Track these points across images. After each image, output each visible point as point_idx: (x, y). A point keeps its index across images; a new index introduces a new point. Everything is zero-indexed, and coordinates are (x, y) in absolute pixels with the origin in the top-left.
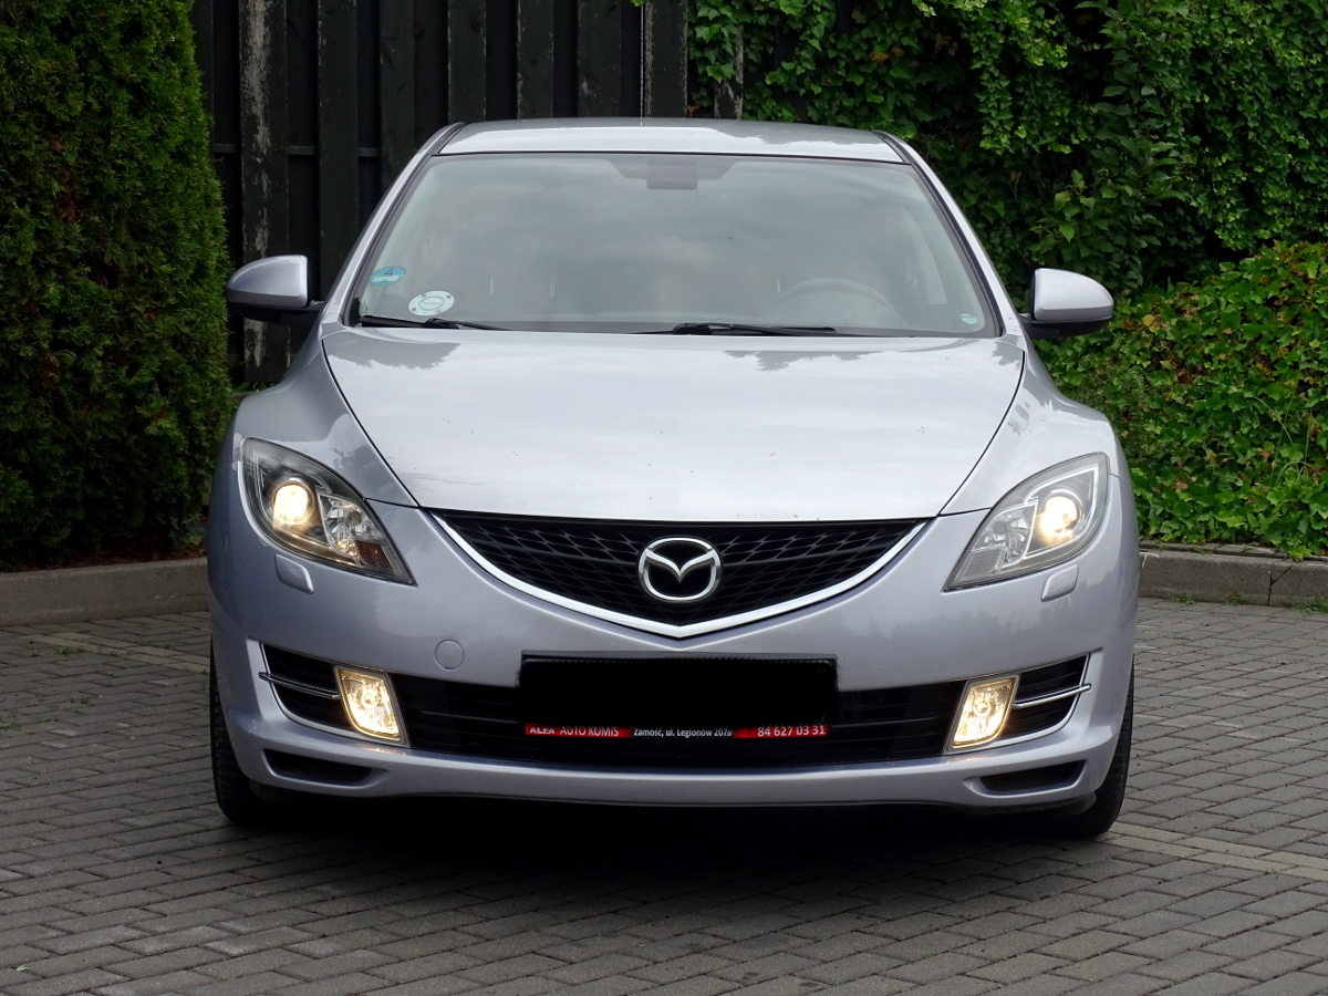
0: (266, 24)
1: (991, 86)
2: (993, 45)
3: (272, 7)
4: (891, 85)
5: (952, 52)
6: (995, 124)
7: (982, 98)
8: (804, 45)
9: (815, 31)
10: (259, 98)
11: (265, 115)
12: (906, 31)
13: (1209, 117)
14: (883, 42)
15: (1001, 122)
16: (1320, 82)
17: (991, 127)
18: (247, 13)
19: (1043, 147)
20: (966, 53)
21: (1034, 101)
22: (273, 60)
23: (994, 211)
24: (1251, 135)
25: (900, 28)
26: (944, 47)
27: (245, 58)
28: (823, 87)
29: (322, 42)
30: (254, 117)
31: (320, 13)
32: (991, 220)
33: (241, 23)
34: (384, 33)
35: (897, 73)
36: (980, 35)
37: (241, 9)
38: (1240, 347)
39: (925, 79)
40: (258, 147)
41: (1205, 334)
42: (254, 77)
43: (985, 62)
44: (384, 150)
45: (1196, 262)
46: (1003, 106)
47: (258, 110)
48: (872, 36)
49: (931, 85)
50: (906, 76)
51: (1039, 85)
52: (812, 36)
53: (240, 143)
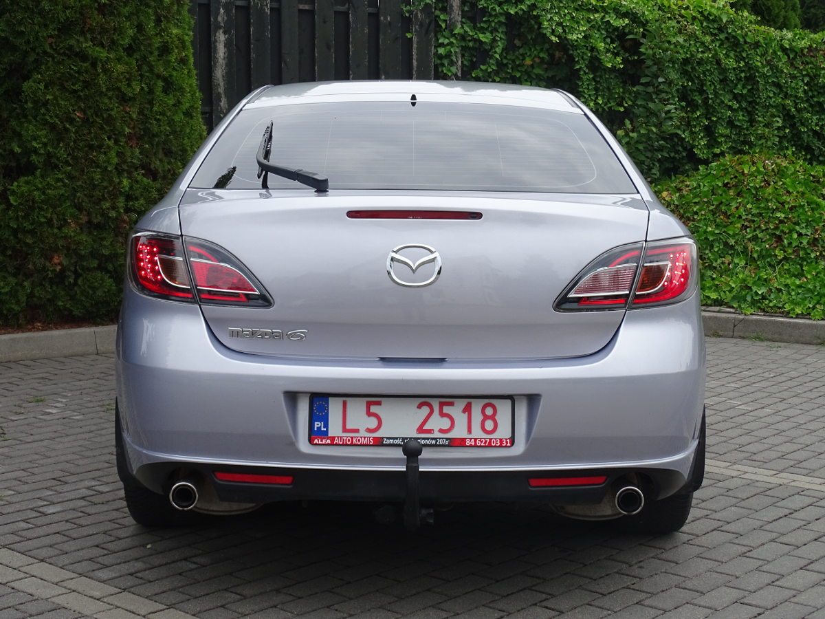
0: (225, 47)
1: (584, 77)
2: (585, 57)
3: (228, 38)
4: (534, 77)
5: (564, 60)
6: (587, 96)
7: (580, 84)
8: (492, 57)
9: (497, 50)
10: (222, 84)
11: (225, 92)
12: (542, 50)
13: (689, 93)
14: (530, 55)
15: (590, 95)
16: (743, 75)
17: (585, 98)
18: (216, 41)
19: (610, 108)
20: (571, 59)
21: (605, 85)
22: (229, 64)
24: (710, 101)
25: (538, 48)
26: (560, 58)
27: (215, 64)
28: (500, 78)
29: (253, 55)
30: (219, 94)
31: (252, 41)
33: (212, 46)
34: (283, 51)
35: (537, 71)
36: (579, 51)
37: (213, 39)
38: (712, 208)
39: (550, 74)
40: (221, 109)
41: (694, 201)
42: (219, 73)
43: (581, 65)
45: (684, 165)
46: (590, 87)
47: (221, 90)
48: (524, 52)
49: (553, 77)
50: (541, 72)
51: (607, 76)
52: (496, 52)
53: (212, 106)
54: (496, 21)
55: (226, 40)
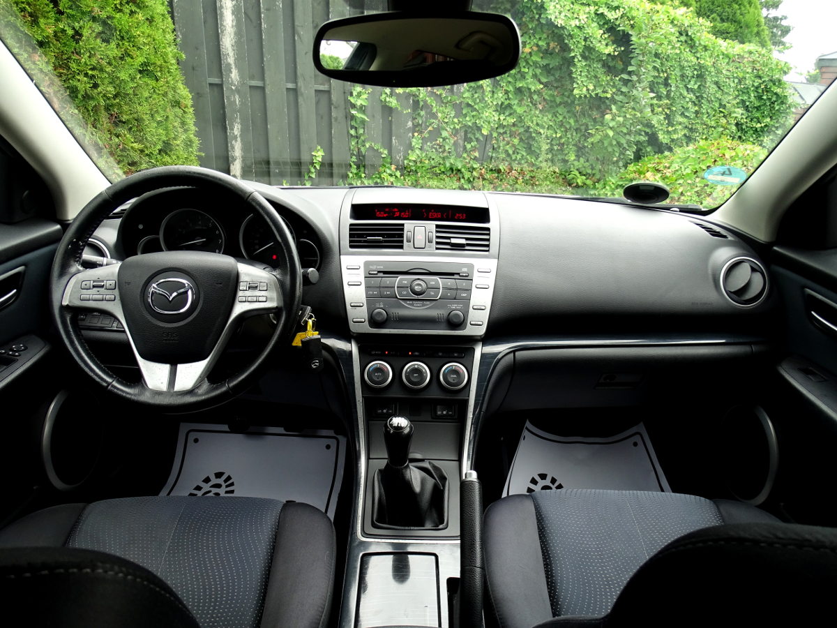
0: (233, 13)
1: (579, 65)
2: (579, 46)
3: (235, 5)
4: (532, 64)
5: (557, 51)
6: (579, 82)
7: (574, 70)
10: (231, 54)
11: (235, 63)
12: (540, 39)
13: (656, 85)
14: (530, 43)
15: (582, 81)
16: (695, 73)
17: (578, 84)
18: (221, 7)
19: (597, 94)
20: (565, 48)
21: (592, 74)
22: (238, 33)
23: (569, 123)
24: (672, 94)
25: (537, 37)
26: (554, 48)
27: (222, 32)
29: (264, 26)
30: (229, 65)
31: (262, 10)
32: (568, 127)
33: (218, 12)
34: (296, 23)
35: (534, 58)
36: (575, 40)
37: (218, 4)
39: (545, 62)
40: (232, 81)
42: (228, 41)
43: (576, 53)
44: (299, 84)
45: (645, 147)
46: (583, 74)
47: (231, 60)
48: (525, 40)
49: (548, 65)
50: (539, 60)
51: (595, 66)
53: (222, 78)
54: (502, 8)
55: (234, 6)
